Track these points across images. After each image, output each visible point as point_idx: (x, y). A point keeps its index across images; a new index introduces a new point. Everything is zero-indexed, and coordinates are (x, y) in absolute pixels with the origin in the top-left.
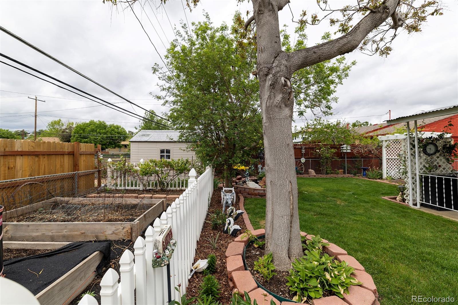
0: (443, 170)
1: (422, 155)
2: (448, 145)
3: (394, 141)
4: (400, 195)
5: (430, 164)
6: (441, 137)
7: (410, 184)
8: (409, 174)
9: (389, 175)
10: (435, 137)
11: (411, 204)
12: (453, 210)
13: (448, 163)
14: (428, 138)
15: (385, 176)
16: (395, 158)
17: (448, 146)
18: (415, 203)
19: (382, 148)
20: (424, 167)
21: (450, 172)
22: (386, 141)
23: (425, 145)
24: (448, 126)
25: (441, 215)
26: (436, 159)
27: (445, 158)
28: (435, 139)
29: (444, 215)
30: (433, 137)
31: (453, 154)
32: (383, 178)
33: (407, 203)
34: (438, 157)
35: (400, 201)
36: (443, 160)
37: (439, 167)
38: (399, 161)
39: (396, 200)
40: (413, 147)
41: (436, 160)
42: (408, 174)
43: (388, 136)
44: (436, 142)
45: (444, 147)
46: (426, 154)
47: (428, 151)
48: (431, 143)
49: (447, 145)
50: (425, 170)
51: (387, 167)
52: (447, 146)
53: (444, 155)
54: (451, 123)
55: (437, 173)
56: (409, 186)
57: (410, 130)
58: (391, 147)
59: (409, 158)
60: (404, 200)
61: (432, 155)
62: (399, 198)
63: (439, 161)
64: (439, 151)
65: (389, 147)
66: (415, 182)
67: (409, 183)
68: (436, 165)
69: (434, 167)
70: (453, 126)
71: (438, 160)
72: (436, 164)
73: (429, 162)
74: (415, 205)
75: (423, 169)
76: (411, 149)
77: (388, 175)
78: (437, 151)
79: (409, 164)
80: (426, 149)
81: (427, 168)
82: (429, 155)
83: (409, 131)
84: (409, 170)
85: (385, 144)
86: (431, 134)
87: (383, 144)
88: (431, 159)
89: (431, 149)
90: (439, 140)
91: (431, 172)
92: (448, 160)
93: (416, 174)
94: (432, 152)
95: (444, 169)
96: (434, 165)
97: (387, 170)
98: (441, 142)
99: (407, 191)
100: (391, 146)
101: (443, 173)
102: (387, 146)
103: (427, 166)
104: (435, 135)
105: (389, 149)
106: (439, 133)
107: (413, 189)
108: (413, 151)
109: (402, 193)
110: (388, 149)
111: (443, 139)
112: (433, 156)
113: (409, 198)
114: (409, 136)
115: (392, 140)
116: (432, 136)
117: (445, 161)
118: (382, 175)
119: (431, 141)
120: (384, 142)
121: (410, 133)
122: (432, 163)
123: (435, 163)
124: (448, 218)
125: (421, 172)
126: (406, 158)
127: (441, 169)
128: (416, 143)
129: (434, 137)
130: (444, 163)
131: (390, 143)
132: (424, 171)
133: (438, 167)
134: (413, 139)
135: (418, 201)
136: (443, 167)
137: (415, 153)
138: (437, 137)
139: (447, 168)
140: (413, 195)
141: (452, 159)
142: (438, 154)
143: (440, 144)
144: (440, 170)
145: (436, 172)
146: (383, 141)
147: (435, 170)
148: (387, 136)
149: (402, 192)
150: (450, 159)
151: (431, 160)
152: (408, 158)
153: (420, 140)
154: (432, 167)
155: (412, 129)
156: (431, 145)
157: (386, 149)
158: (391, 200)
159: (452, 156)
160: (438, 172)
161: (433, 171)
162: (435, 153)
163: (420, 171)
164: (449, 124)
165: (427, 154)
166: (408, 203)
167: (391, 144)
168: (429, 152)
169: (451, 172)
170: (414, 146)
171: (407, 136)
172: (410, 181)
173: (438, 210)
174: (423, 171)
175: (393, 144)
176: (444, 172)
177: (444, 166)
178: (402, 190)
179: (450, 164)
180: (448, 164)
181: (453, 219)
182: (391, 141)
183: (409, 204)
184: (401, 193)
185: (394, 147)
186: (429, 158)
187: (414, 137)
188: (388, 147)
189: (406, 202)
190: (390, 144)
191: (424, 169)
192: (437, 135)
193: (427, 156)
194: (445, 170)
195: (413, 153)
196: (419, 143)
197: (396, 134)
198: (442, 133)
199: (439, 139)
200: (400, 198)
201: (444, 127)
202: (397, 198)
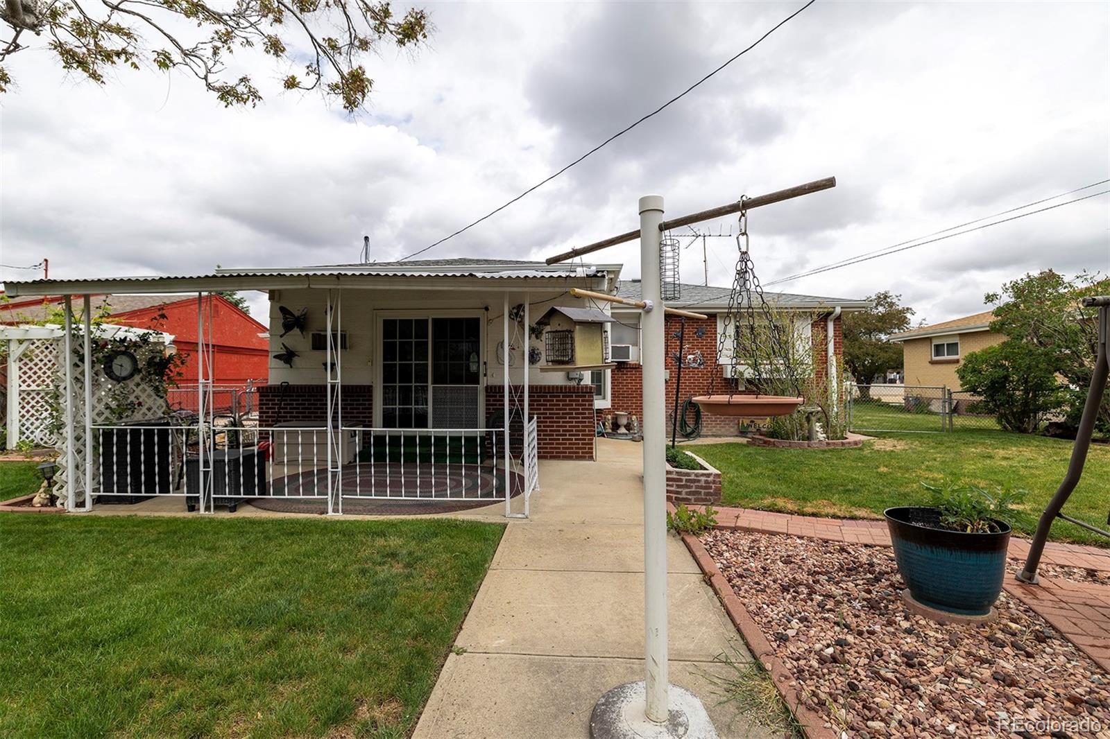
0: (147, 412)
1: (103, 380)
2: (158, 358)
3: (47, 344)
4: (42, 490)
5: (119, 401)
6: (144, 339)
7: (70, 454)
8: (68, 431)
9: (27, 438)
10: (133, 340)
11: (70, 506)
12: (157, 494)
13: (158, 396)
14: (118, 339)
15: (13, 440)
16: (40, 388)
17: (158, 360)
18: (81, 500)
19: (6, 361)
20: (107, 409)
21: (160, 414)
22: (21, 342)
23: (109, 356)
24: (158, 318)
25: (133, 513)
26: (135, 388)
27: (152, 386)
28: (132, 344)
29: (141, 511)
30: (128, 339)
31: (165, 378)
32: (9, 447)
33: (61, 506)
34: (138, 385)
35: (42, 506)
36: (150, 390)
37: (139, 406)
38: (42, 398)
39: (33, 506)
40: (80, 360)
41: (134, 391)
42: (63, 431)
43: (27, 327)
44: (135, 351)
45: (150, 362)
46: (111, 377)
47: (117, 370)
48: (123, 353)
49: (155, 357)
50: (109, 416)
51: (23, 416)
52: (155, 360)
53: (150, 381)
54: (164, 312)
55: (135, 419)
56: (67, 460)
57: (73, 316)
58: (36, 360)
59: (68, 388)
60: (52, 500)
61: (125, 379)
62: (39, 498)
63: (140, 394)
64: (139, 371)
65: (31, 360)
66: (82, 448)
67: (66, 453)
68: (132, 402)
69: (129, 407)
70: (167, 318)
71: (138, 391)
72: (135, 400)
73: (118, 395)
74: (81, 504)
75: (103, 413)
76: (76, 365)
77: (23, 438)
78: (136, 370)
79: (68, 403)
80: (111, 367)
81: (113, 411)
82: (118, 380)
83: (70, 319)
84: (67, 418)
85: (15, 351)
86: (126, 331)
87: (12, 349)
88: (123, 388)
89: (122, 366)
90: (141, 347)
91: (122, 418)
92: (156, 389)
93: (85, 427)
94: (124, 374)
95: (149, 409)
96: (129, 401)
97: (23, 425)
98: (146, 352)
99: (62, 474)
100: (37, 356)
101: (147, 418)
102: (25, 355)
103: (113, 404)
104: (134, 334)
105: (31, 365)
106: (141, 331)
107: (77, 467)
108: (79, 370)
109: (49, 483)
110: (26, 364)
111: (148, 345)
112: (128, 382)
113: (67, 491)
114: (70, 332)
115: (39, 340)
116: (126, 338)
117: (152, 393)
118: (6, 439)
119: (123, 349)
120: (13, 346)
121: (74, 326)
122: (126, 398)
123: (132, 398)
124: (148, 514)
125: (100, 420)
126: (61, 389)
127: (144, 409)
128: (87, 351)
129: (131, 339)
130: (149, 396)
131: (32, 347)
132: (107, 418)
133: (136, 406)
134: (80, 341)
135: (89, 494)
136: (147, 406)
137: (84, 376)
138: (138, 340)
139: (155, 408)
140: (77, 481)
141: (164, 388)
142: (137, 378)
143: (142, 356)
144: (141, 412)
145: (132, 417)
146: (9, 341)
147: (129, 413)
148: (22, 327)
149: (49, 479)
150: (161, 388)
151: (122, 393)
152: (65, 388)
153: (98, 345)
154: (124, 408)
155: (77, 316)
156: (124, 357)
157: (21, 364)
158: (16, 509)
159: (165, 381)
160: (138, 416)
161: (127, 416)
162: (131, 375)
163: (97, 418)
164: (160, 313)
165: (114, 377)
166: (62, 504)
167: (37, 352)
168: (118, 374)
169: (162, 415)
170: (82, 360)
171: (65, 332)
172: (69, 446)
173: (131, 504)
174: (103, 418)
175: (42, 352)
176: (150, 416)
177: (150, 402)
178: (49, 474)
179: (162, 397)
180: (158, 398)
181: (157, 514)
182: (38, 343)
183: (66, 508)
184: (45, 483)
185: (46, 360)
186: (118, 387)
187: (83, 336)
188: (26, 360)
189: (58, 503)
190: (32, 351)
191: (107, 413)
192: (138, 336)
193: (115, 382)
194: (152, 411)
195: (79, 377)
196: (93, 351)
197: (49, 326)
198: (146, 331)
199: (141, 344)
200: (43, 495)
201: (152, 320)
202: (35, 500)
